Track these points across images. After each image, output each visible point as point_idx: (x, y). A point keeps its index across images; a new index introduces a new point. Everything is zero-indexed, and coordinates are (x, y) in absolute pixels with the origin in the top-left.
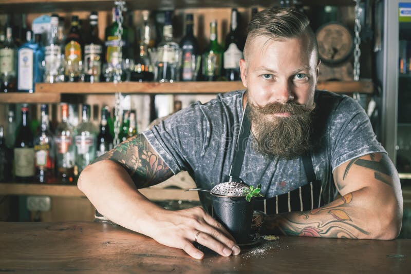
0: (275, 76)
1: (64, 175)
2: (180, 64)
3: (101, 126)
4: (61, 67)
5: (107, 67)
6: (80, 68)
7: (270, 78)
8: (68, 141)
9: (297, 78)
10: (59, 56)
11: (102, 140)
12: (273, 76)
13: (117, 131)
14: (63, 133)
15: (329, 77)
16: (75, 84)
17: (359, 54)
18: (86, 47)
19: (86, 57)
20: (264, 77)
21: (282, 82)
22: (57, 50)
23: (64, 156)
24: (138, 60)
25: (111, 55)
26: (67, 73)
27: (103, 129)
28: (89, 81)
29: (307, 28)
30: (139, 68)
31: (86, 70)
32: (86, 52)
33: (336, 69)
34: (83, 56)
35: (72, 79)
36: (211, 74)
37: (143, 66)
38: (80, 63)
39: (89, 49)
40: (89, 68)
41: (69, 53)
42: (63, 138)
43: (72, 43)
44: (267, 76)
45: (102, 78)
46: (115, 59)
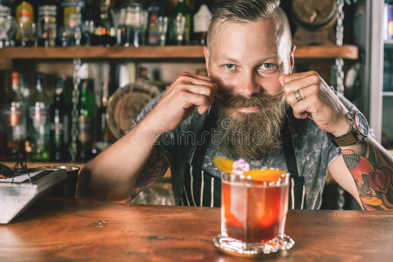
0: (238, 66)
1: (14, 151)
2: (145, 27)
3: (55, 96)
4: (11, 30)
5: (64, 30)
6: (34, 31)
7: (233, 68)
8: (19, 113)
9: (263, 67)
10: (9, 18)
11: (57, 112)
12: (236, 66)
13: (75, 100)
14: (13, 104)
15: (309, 41)
16: (28, 49)
17: (343, 16)
18: (41, 8)
19: (40, 19)
20: (226, 67)
21: (246, 72)
22: (7, 12)
23: (14, 130)
24: (99, 23)
25: (68, 16)
26: (18, 37)
27: (58, 99)
28: (44, 45)
29: (276, 10)
30: (100, 32)
31: (40, 33)
32: (40, 13)
33: (317, 34)
34: (36, 17)
35: (24, 44)
36: (180, 38)
37: (104, 29)
38: (34, 25)
39: (43, 11)
40: (43, 32)
41: (21, 15)
42: (13, 109)
43: (24, 4)
44: (230, 66)
45: (58, 43)
46: (73, 21)
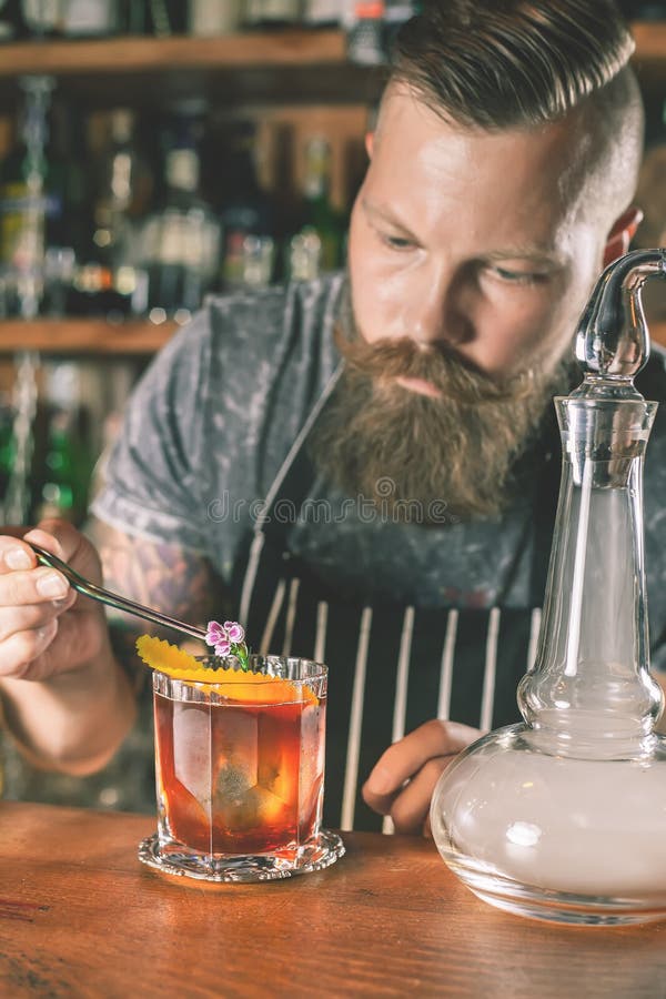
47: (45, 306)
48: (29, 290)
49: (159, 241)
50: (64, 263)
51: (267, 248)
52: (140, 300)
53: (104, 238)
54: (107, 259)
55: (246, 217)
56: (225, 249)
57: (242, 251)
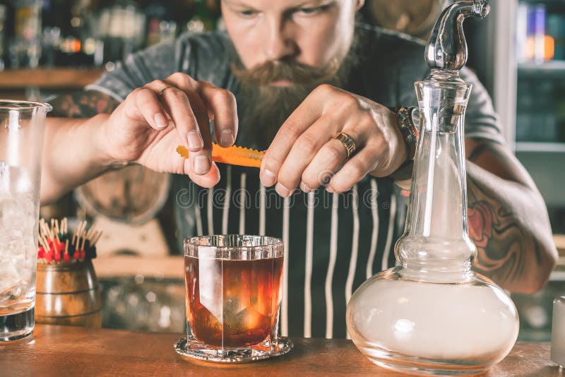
37: (78, 42)
47: (43, 61)
48: (34, 52)
49: (110, 24)
50: (54, 36)
51: (172, 28)
52: (99, 57)
53: (77, 22)
54: (79, 34)
55: (160, 10)
56: (148, 29)
57: (159, 31)
